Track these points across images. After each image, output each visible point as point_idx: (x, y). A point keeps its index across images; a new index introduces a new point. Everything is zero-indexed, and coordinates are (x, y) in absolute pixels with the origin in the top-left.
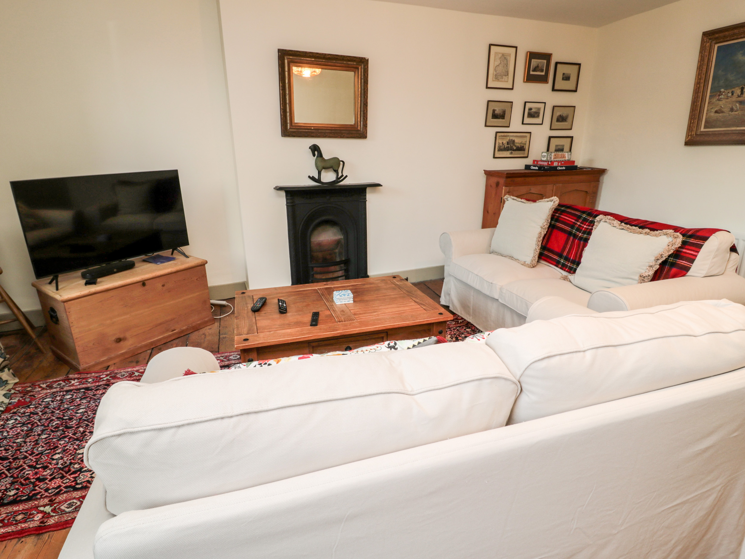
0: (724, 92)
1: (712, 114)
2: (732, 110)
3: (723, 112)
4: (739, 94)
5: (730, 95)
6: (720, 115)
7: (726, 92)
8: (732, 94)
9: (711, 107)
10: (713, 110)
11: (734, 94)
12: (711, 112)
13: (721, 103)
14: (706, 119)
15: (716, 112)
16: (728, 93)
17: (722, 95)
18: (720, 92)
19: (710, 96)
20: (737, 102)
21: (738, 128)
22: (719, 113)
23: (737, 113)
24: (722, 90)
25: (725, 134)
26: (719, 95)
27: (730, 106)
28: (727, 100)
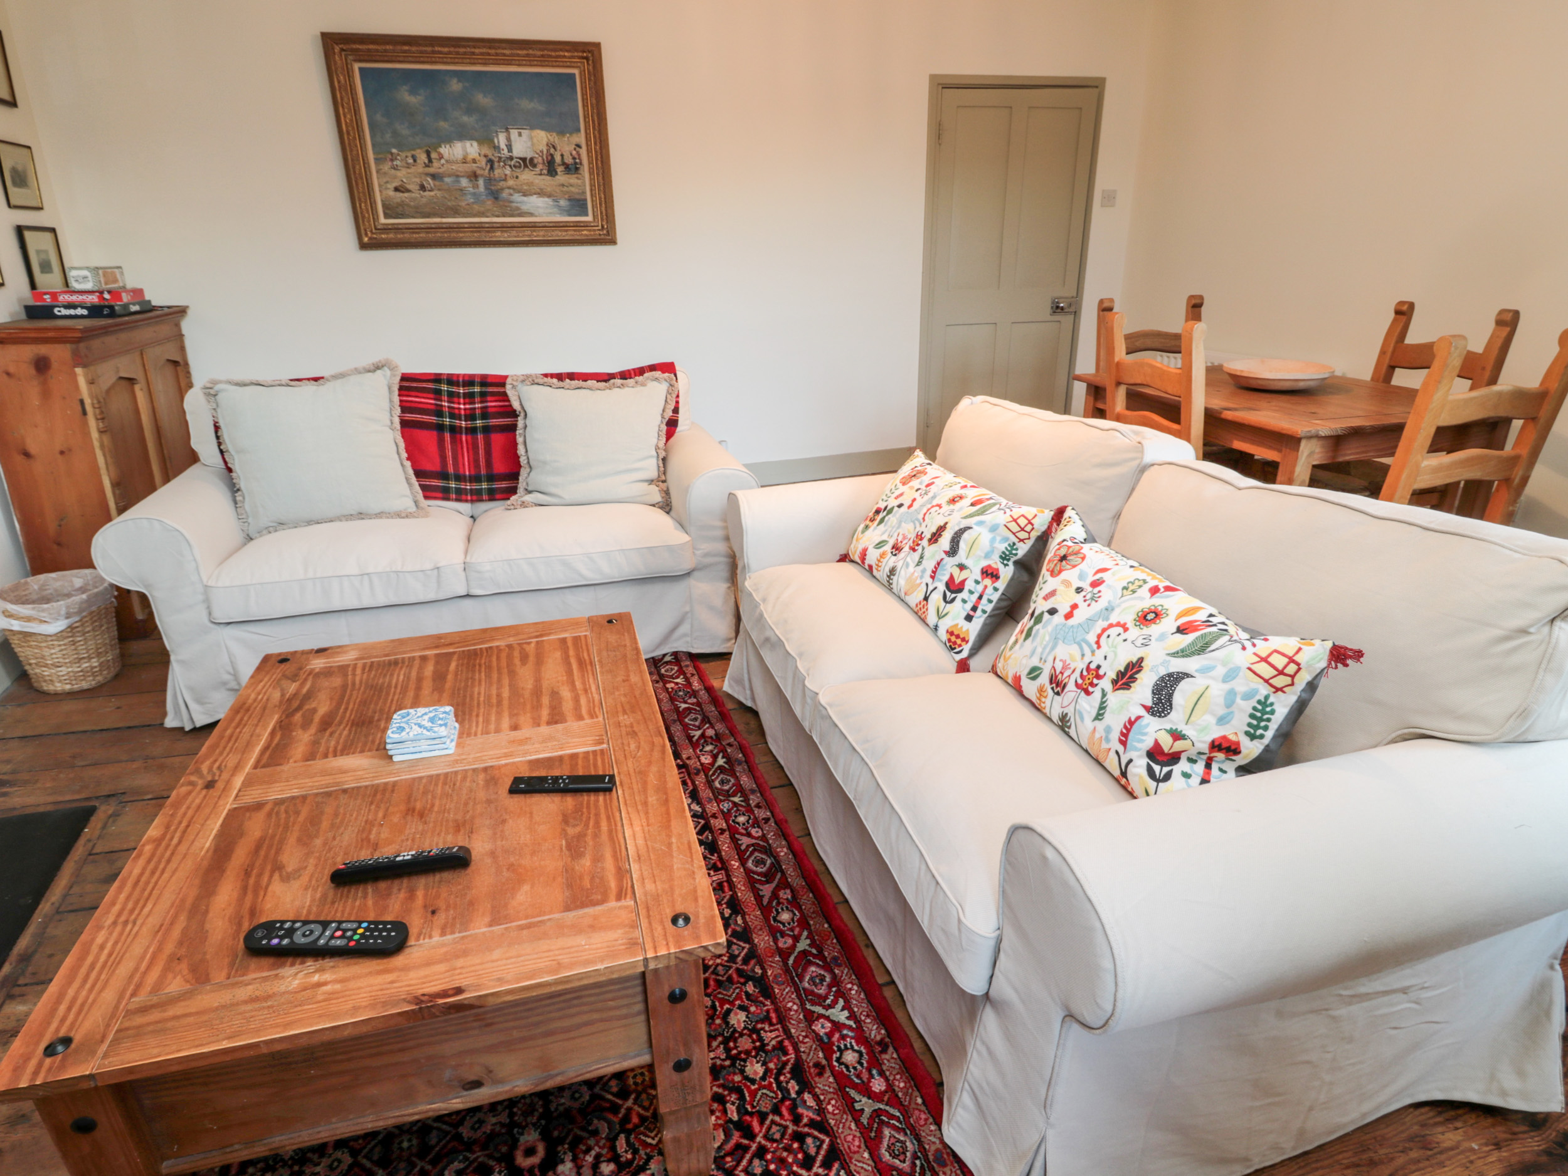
0: (398, 155)
1: (392, 193)
2: (423, 188)
3: (408, 191)
4: (427, 161)
5: (411, 161)
6: (406, 195)
7: (403, 155)
8: (415, 161)
9: (385, 180)
10: (392, 186)
11: (418, 161)
12: (387, 189)
13: (399, 174)
14: (382, 201)
15: (396, 189)
16: (407, 157)
17: (396, 159)
18: (392, 154)
19: (376, 159)
20: (427, 174)
21: (444, 220)
22: (403, 192)
23: (432, 193)
24: (394, 151)
25: (429, 228)
26: (392, 160)
27: (418, 180)
28: (409, 171)
